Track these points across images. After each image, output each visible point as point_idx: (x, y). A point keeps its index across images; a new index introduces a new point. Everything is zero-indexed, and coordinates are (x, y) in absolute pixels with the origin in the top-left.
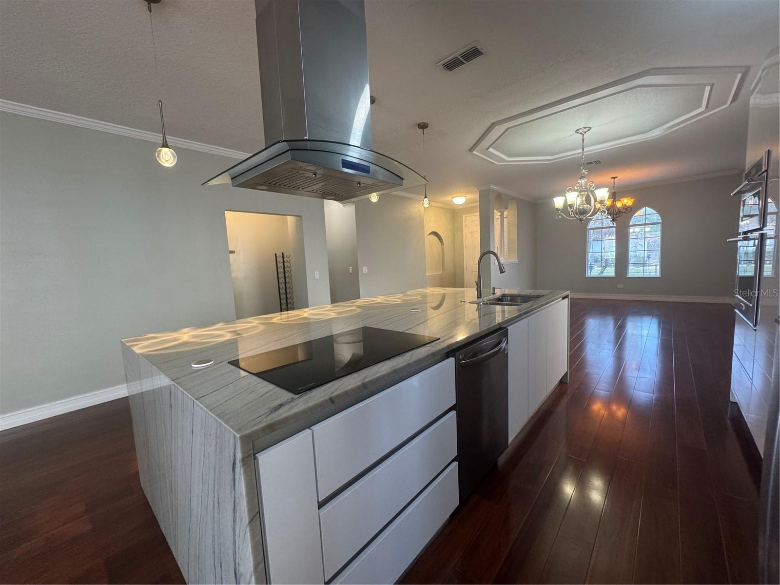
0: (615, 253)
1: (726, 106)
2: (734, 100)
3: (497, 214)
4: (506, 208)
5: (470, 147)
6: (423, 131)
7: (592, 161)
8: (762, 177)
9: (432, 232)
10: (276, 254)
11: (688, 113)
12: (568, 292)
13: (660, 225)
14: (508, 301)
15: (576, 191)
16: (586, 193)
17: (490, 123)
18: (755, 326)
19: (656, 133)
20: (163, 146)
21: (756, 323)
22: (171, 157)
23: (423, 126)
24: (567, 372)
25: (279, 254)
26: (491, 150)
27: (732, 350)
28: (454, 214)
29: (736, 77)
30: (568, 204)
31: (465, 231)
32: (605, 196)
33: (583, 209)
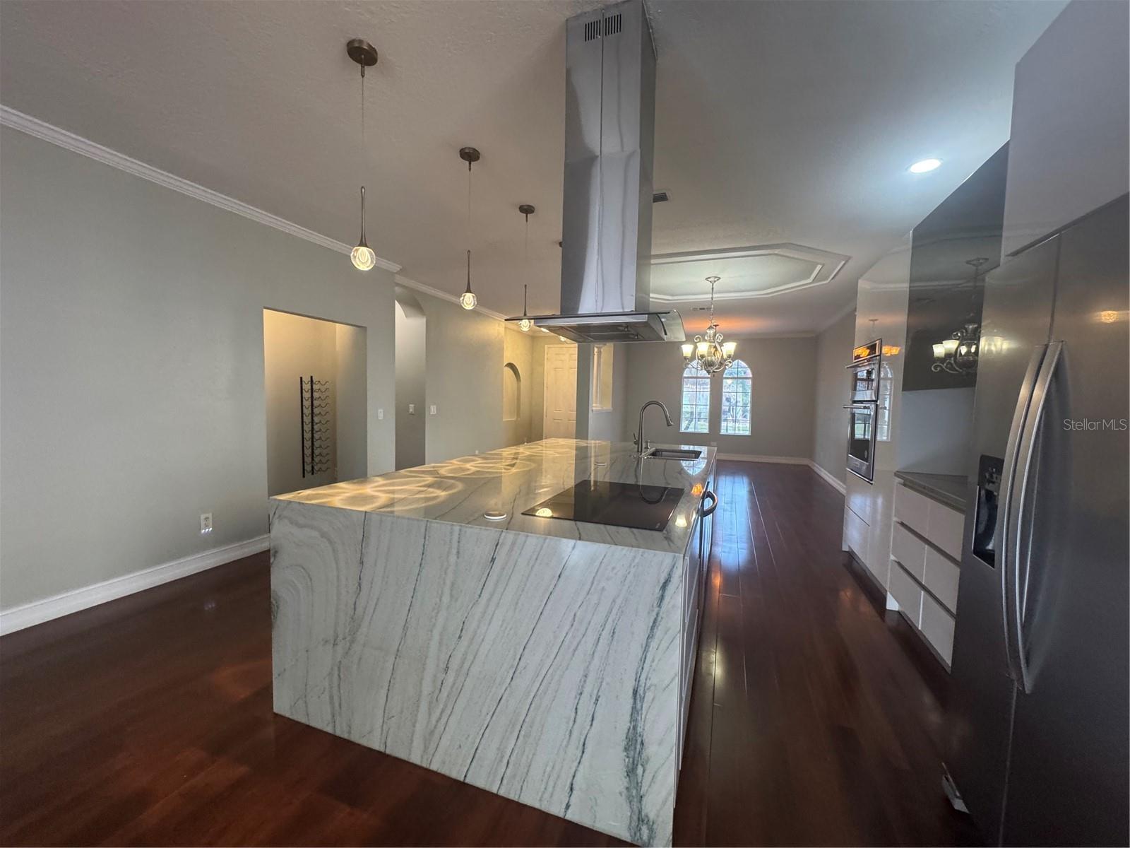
0: (708, 406)
1: (827, 281)
9: (507, 364)
10: (301, 378)
13: (750, 380)
15: (705, 341)
20: (361, 245)
22: (368, 259)
25: (306, 379)
28: (535, 342)
29: (840, 263)
30: (696, 352)
31: (547, 366)
33: (712, 360)
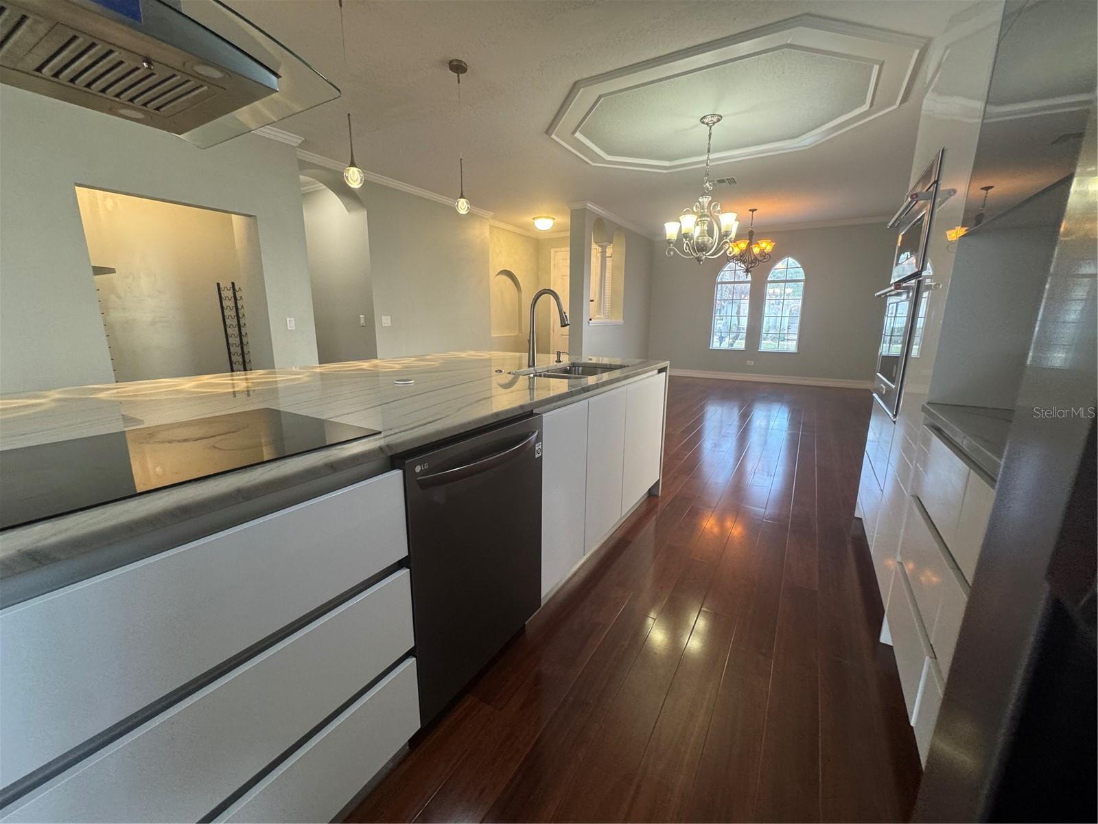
0: (747, 318)
1: (895, 107)
2: (904, 99)
3: (595, 251)
4: (611, 242)
5: (546, 126)
6: (458, 76)
7: (725, 178)
8: (930, 192)
9: (502, 271)
10: (218, 284)
11: (849, 112)
12: (667, 363)
13: (802, 284)
14: (579, 374)
15: (693, 213)
16: (709, 219)
17: (572, 81)
18: (895, 416)
19: (808, 140)
21: (896, 412)
23: (458, 67)
24: (658, 482)
25: (225, 284)
26: (578, 135)
27: (864, 450)
28: (538, 246)
29: (912, 56)
30: (683, 232)
31: (554, 273)
32: (732, 226)
33: (703, 243)
